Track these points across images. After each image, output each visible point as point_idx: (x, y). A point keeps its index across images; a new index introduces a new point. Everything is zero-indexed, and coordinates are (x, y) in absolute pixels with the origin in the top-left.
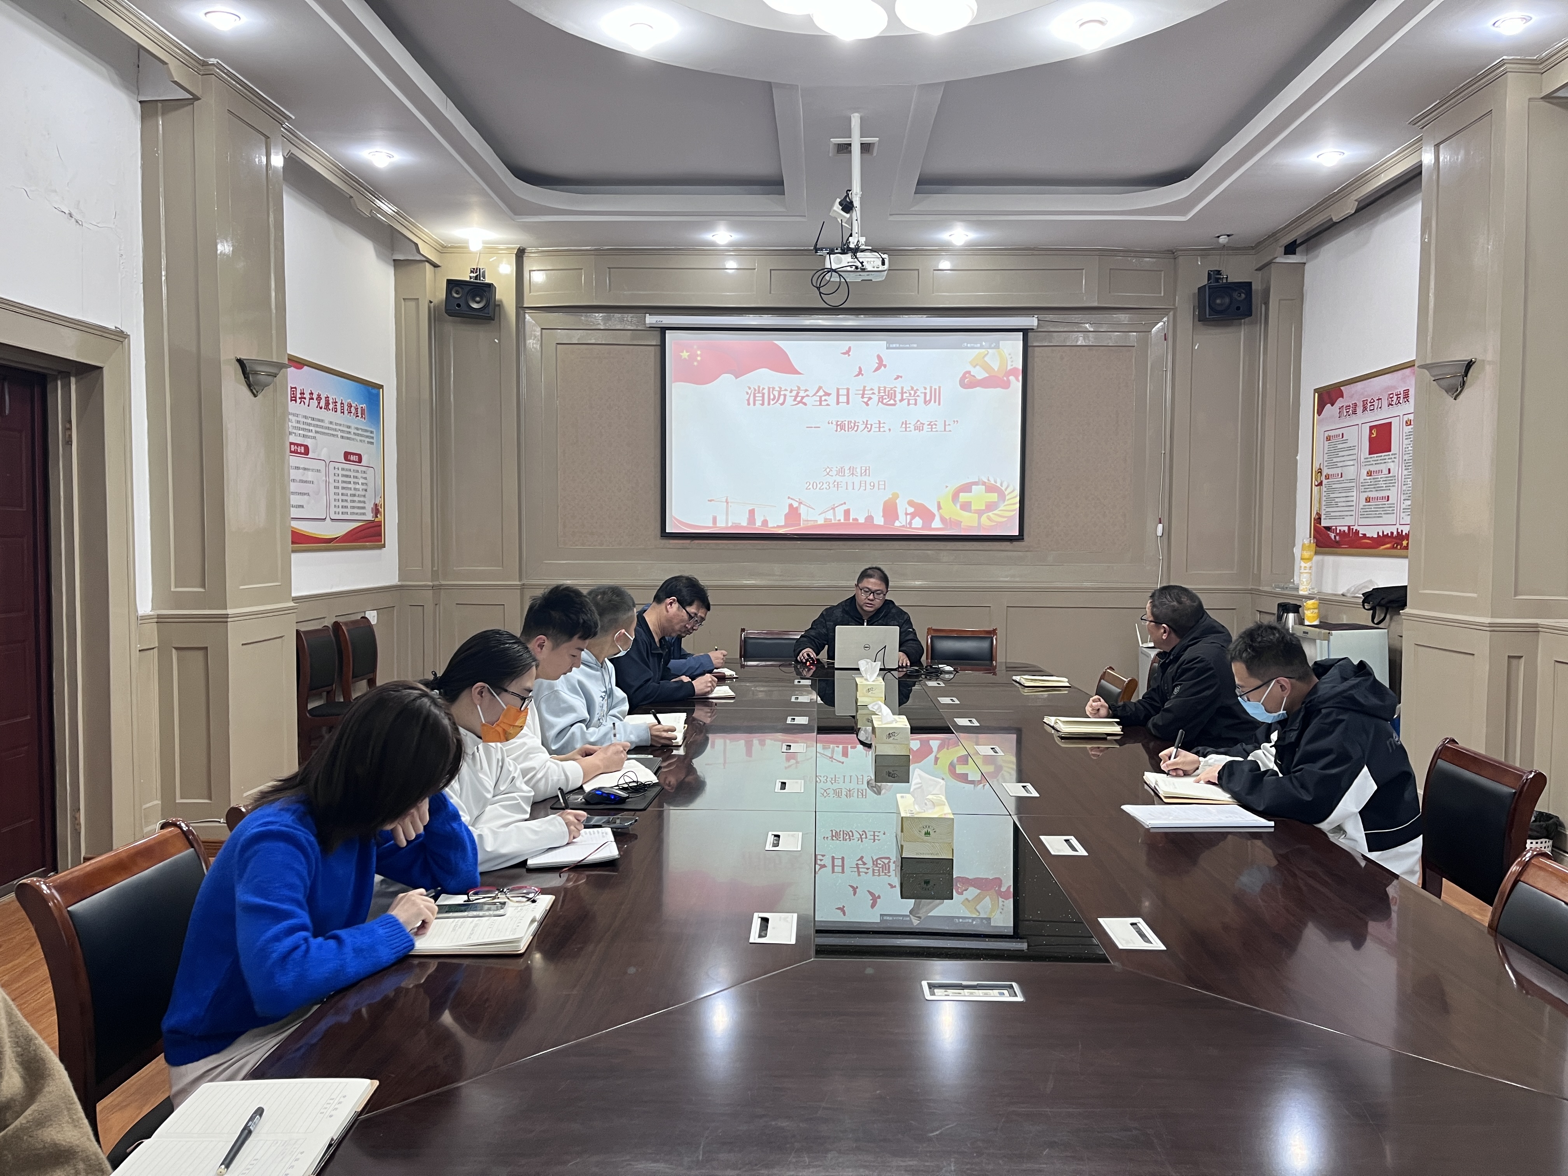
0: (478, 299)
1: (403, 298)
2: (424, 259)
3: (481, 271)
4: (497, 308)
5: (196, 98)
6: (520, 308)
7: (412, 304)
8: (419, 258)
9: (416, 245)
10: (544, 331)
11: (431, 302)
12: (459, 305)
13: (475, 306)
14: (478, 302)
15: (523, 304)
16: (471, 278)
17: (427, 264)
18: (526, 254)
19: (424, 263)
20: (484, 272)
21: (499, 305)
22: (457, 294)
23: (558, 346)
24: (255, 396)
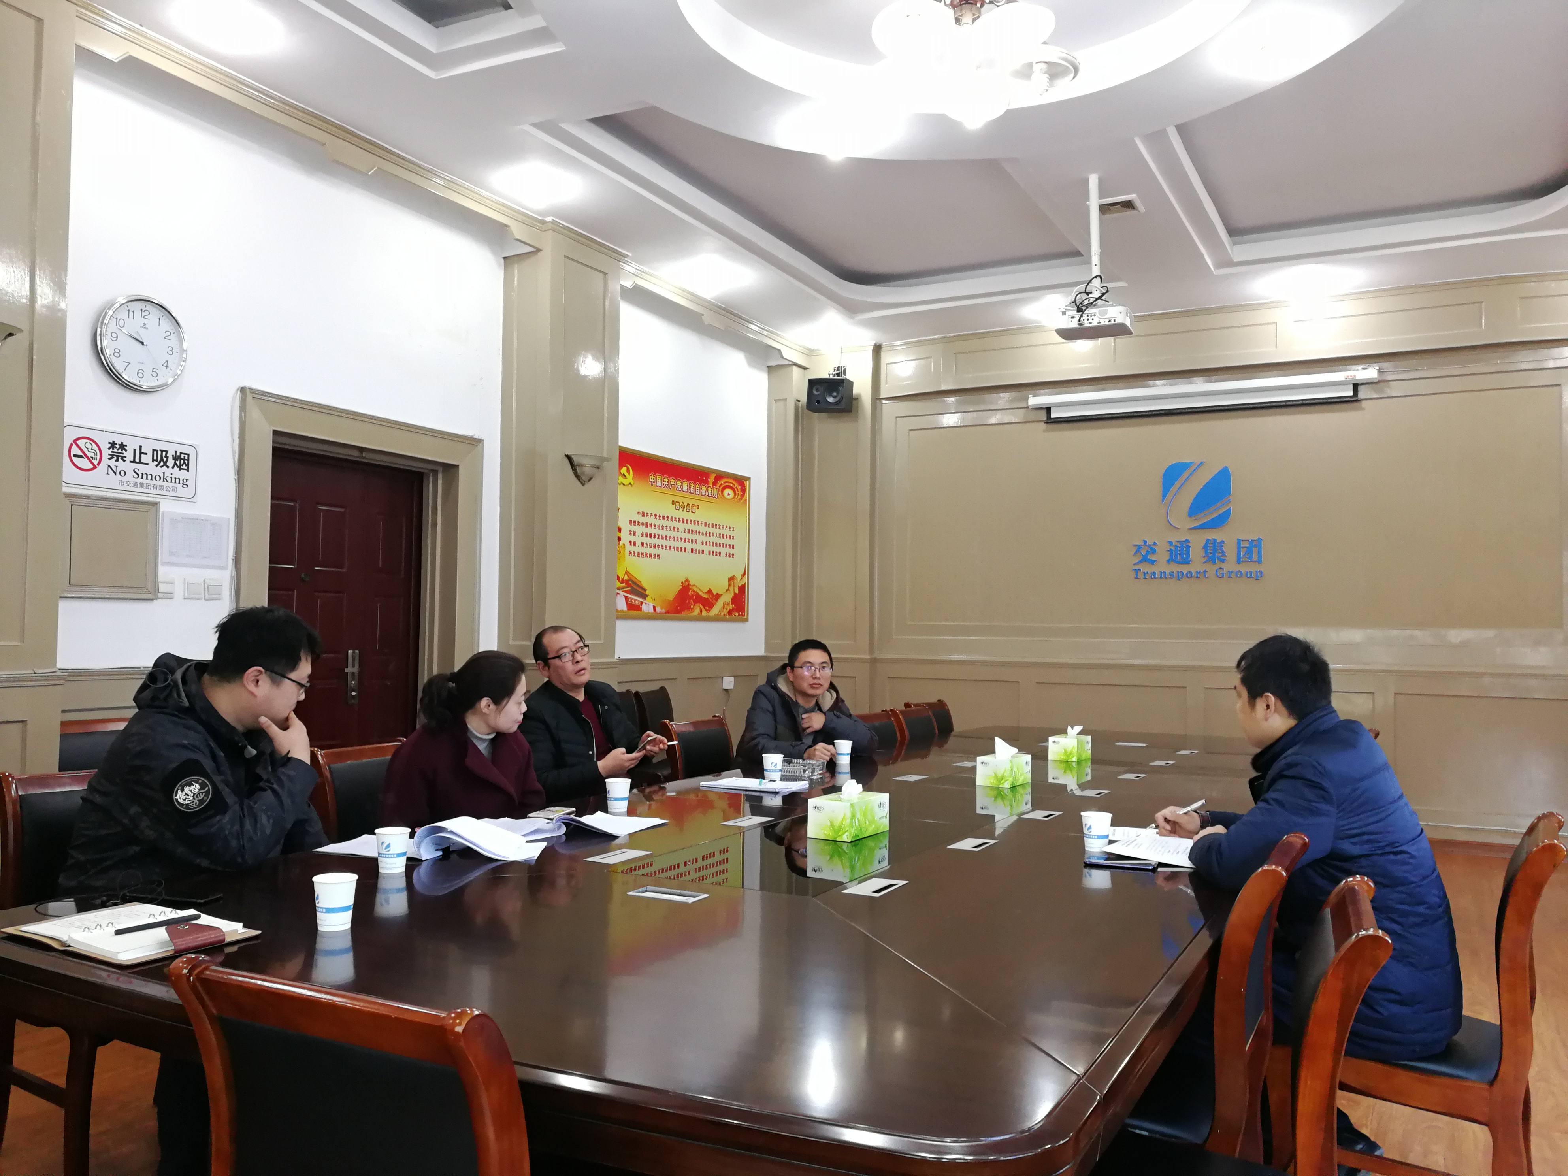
0: (835, 394)
1: (775, 400)
2: (791, 363)
3: (843, 369)
4: (854, 402)
5: (538, 250)
6: (876, 399)
7: (781, 404)
8: (787, 363)
9: (779, 350)
10: (898, 419)
11: (798, 401)
12: (818, 402)
13: (830, 400)
14: (834, 397)
15: (879, 394)
16: (834, 376)
17: (794, 366)
18: (883, 349)
19: (789, 368)
20: (845, 371)
21: (857, 399)
22: (817, 390)
23: (911, 432)
24: (583, 485)
